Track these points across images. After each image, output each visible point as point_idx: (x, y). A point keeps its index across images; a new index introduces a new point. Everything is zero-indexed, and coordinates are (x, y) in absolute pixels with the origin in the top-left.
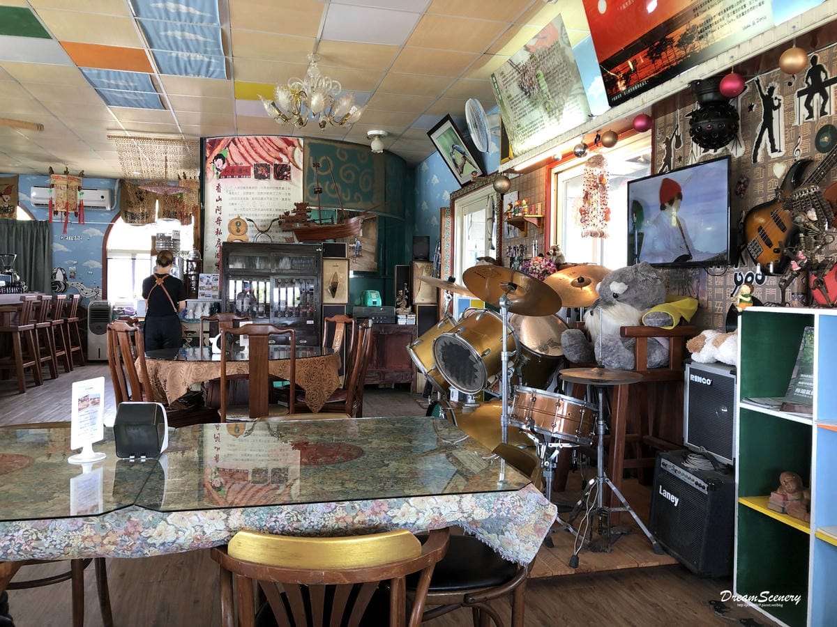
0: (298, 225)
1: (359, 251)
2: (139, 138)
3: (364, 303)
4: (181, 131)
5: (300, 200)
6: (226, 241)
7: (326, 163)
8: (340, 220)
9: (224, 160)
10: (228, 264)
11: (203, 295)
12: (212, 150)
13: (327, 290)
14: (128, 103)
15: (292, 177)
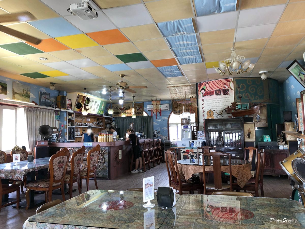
0: (233, 111)
1: (259, 119)
2: (176, 86)
3: (262, 140)
4: (189, 82)
5: (233, 101)
6: (206, 119)
7: (243, 86)
8: (250, 107)
9: (204, 90)
10: (207, 127)
11: (199, 139)
12: (200, 87)
13: (246, 136)
14: (172, 76)
15: (230, 93)
